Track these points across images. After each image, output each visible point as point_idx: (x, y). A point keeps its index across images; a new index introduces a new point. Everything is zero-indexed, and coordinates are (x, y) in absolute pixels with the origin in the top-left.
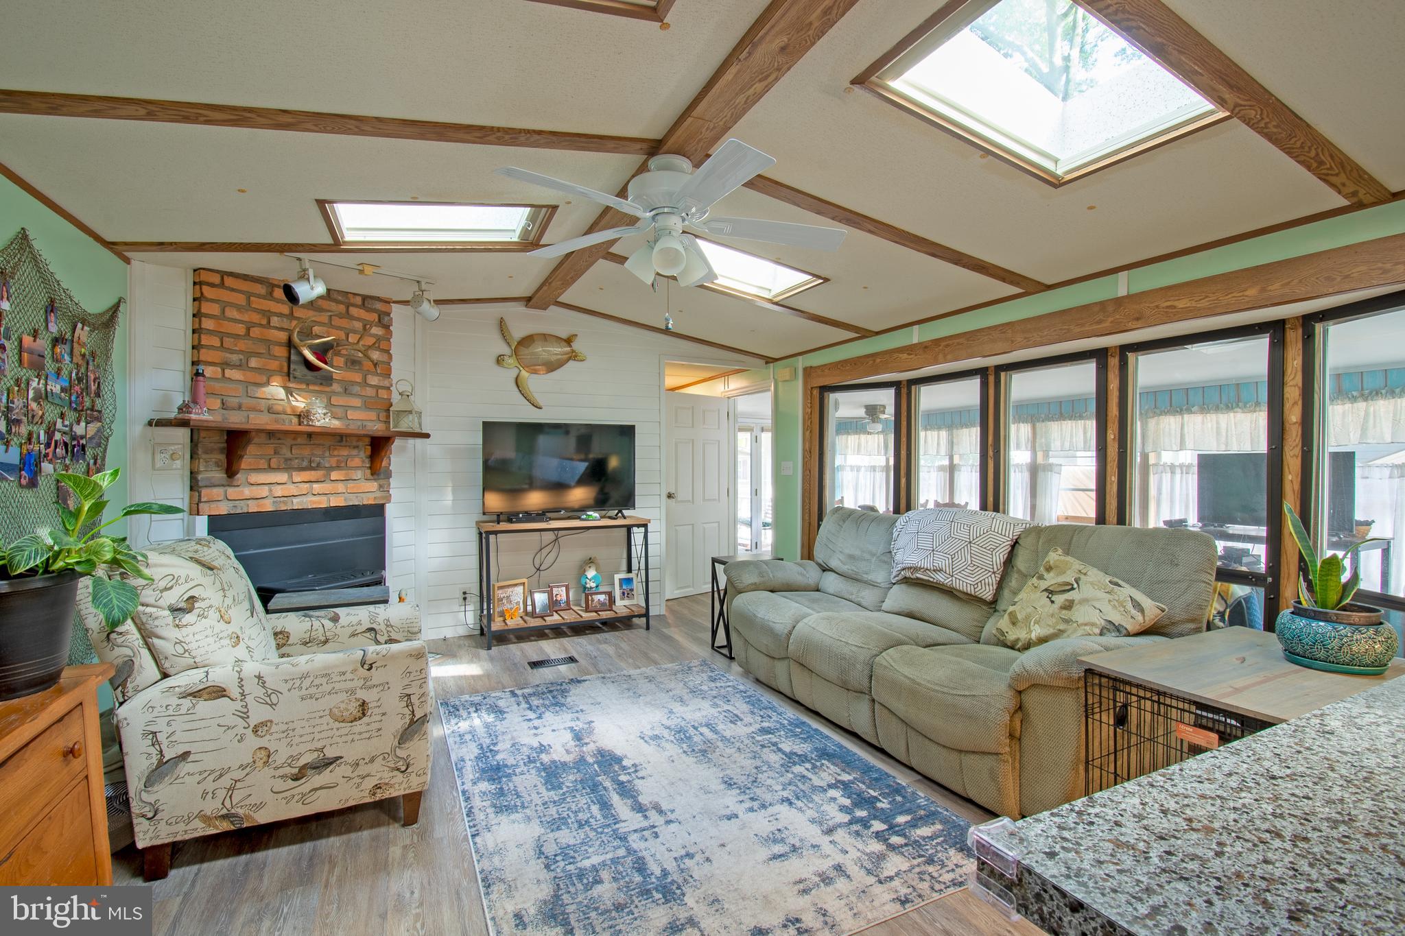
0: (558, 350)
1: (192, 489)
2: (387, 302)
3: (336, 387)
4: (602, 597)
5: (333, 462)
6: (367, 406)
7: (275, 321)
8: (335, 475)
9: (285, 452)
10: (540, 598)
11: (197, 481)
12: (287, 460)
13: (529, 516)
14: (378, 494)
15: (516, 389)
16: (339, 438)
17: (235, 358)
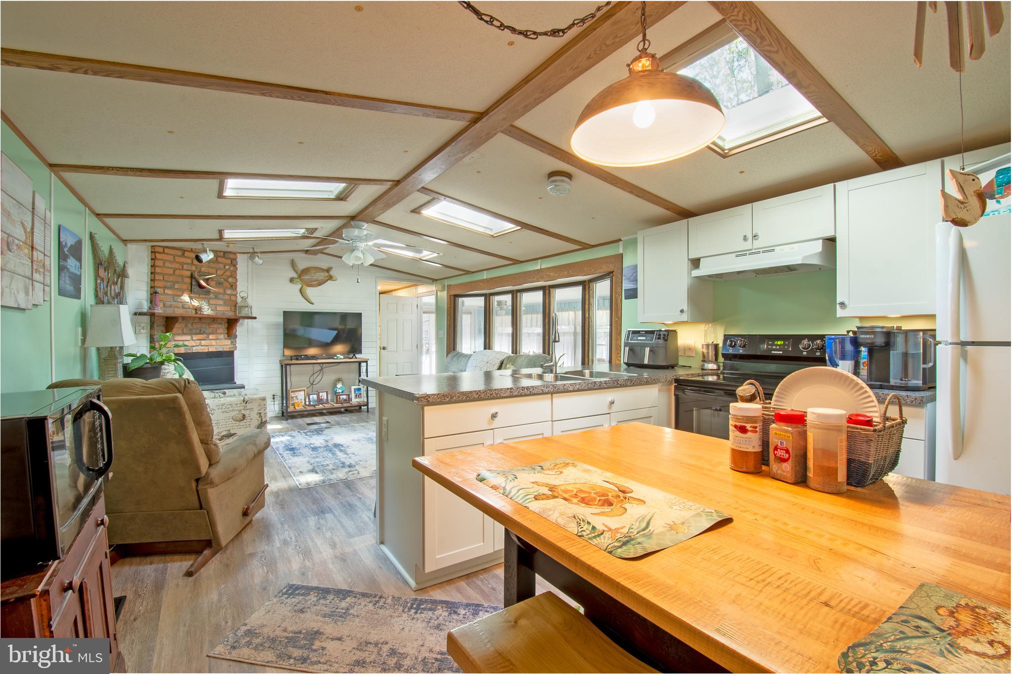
0: (324, 275)
1: (151, 342)
2: (235, 254)
3: (212, 296)
4: (345, 397)
5: (210, 330)
6: (225, 304)
7: (185, 267)
8: (211, 337)
9: (190, 326)
10: (314, 397)
11: (154, 339)
12: (190, 330)
13: (307, 357)
14: (231, 346)
15: (300, 294)
16: (213, 320)
17: (169, 284)
